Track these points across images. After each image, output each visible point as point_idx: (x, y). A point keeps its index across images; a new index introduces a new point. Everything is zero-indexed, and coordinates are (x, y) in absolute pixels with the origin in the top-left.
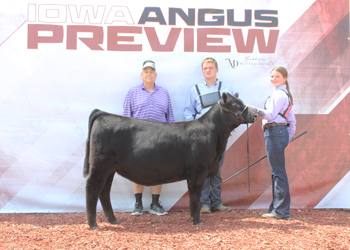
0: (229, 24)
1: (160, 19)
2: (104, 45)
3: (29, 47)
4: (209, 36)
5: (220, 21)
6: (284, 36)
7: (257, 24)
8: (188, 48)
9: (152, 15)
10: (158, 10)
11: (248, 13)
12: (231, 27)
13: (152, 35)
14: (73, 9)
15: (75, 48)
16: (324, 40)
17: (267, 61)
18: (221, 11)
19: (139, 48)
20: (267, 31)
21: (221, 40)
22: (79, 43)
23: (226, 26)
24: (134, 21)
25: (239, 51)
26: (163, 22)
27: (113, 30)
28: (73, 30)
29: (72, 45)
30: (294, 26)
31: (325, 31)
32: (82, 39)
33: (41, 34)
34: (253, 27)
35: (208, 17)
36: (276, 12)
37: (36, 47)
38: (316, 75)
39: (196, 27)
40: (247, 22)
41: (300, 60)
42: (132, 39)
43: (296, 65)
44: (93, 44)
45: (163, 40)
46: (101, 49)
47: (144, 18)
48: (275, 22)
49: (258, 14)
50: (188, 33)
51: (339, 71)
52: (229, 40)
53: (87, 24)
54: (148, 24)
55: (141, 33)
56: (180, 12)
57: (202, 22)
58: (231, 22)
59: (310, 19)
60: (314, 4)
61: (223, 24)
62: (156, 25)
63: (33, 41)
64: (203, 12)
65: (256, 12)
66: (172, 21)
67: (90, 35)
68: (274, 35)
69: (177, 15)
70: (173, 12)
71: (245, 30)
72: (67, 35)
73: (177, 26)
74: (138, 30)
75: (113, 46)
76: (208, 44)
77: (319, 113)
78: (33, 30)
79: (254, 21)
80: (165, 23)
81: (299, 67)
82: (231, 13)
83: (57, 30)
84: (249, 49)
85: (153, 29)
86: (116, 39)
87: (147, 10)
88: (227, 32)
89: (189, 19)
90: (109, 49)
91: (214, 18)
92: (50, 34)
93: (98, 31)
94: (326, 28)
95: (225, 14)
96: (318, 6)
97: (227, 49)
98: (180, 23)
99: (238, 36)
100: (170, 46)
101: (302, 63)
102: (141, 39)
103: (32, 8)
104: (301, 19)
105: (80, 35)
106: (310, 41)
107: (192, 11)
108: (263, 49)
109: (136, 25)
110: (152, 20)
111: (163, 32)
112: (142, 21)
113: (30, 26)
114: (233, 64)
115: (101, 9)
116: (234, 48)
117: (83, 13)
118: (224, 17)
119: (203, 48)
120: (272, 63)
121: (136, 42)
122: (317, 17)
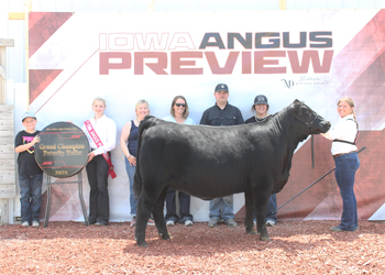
0: (285, 46)
1: (219, 44)
2: (168, 70)
3: (101, 73)
4: (265, 58)
5: (276, 44)
6: (339, 56)
7: (312, 46)
8: (246, 70)
9: (212, 40)
10: (217, 36)
11: (303, 35)
12: (287, 49)
13: (212, 59)
14: (139, 37)
15: (142, 73)
16: (378, 59)
17: (322, 81)
18: (278, 34)
19: (200, 71)
20: (321, 52)
21: (276, 62)
22: (146, 68)
23: (281, 48)
25: (295, 71)
26: (222, 47)
27: (176, 56)
28: (140, 56)
29: (139, 71)
30: (348, 46)
31: (379, 50)
32: (148, 65)
33: (111, 61)
34: (308, 48)
35: (266, 40)
36: (330, 33)
37: (107, 73)
38: (369, 93)
39: (254, 50)
40: (302, 44)
41: (354, 79)
42: (193, 63)
43: (350, 83)
44: (158, 69)
45: (222, 63)
46: (165, 73)
47: (204, 44)
48: (329, 43)
49: (313, 36)
50: (246, 57)
52: (284, 62)
53: (152, 50)
54: (208, 49)
55: (201, 57)
56: (238, 36)
57: (259, 45)
58: (287, 44)
59: (365, 38)
60: (368, 24)
61: (278, 46)
62: (215, 49)
63: (105, 68)
64: (259, 36)
65: (311, 34)
66: (231, 45)
67: (155, 60)
68: (329, 56)
69: (235, 40)
70: (231, 36)
71: (300, 52)
73: (235, 50)
74: (199, 55)
76: (265, 66)
77: (373, 129)
78: (104, 57)
79: (308, 42)
80: (224, 48)
81: (353, 85)
82: (286, 35)
83: (126, 56)
84: (304, 69)
85: (213, 53)
86: (179, 63)
87: (207, 36)
88: (282, 54)
89: (247, 43)
90: (173, 73)
91: (270, 41)
92: (119, 61)
93: (162, 56)
94: (380, 47)
95: (281, 37)
96: (373, 26)
97: (283, 70)
98: (238, 46)
99: (293, 57)
100: (229, 69)
101: (356, 81)
102: (202, 63)
103: (103, 36)
104: (356, 39)
105: (146, 60)
106: (365, 59)
107: (249, 35)
108: (318, 69)
109: (198, 50)
110: (212, 44)
111: (222, 56)
112: (202, 46)
113: (101, 54)
114: (289, 84)
115: (165, 36)
116: (289, 69)
117: (149, 41)
118: (280, 40)
119: (259, 70)
120: (326, 82)
121: (197, 66)
122: (371, 37)
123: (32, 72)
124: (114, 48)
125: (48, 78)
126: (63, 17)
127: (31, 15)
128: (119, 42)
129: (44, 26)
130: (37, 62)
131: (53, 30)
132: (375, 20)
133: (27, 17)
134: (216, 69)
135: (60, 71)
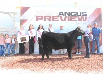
1: (63, 14)
2: (51, 20)
3: (36, 21)
4: (73, 18)
5: (75, 15)
6: (88, 18)
8: (68, 20)
9: (61, 14)
10: (62, 13)
11: (81, 13)
12: (77, 16)
13: (61, 18)
14: (45, 13)
15: (46, 21)
16: (96, 19)
18: (75, 13)
19: (58, 20)
20: (84, 17)
21: (75, 19)
22: (47, 20)
23: (76, 16)
24: (57, 15)
25: (79, 21)
26: (63, 15)
27: (53, 17)
28: (45, 17)
29: (45, 20)
30: (90, 16)
32: (47, 19)
33: (39, 18)
34: (82, 16)
35: (73, 14)
36: (86, 13)
37: (38, 21)
39: (70, 16)
40: (81, 15)
41: (91, 23)
42: (57, 19)
44: (49, 20)
45: (63, 19)
47: (60, 14)
48: (86, 15)
49: (83, 13)
50: (69, 17)
51: (99, 25)
52: (77, 19)
53: (48, 16)
54: (60, 16)
56: (67, 13)
58: (77, 15)
59: (93, 14)
62: (62, 16)
63: (37, 19)
64: (71, 13)
66: (65, 15)
67: (49, 18)
68: (86, 18)
70: (65, 13)
71: (80, 17)
72: (44, 18)
74: (58, 17)
75: (53, 20)
78: (37, 17)
79: (82, 15)
82: (77, 13)
83: (42, 17)
84: (81, 20)
87: (60, 13)
88: (76, 17)
92: (41, 18)
93: (50, 17)
94: (97, 16)
95: (76, 13)
97: (76, 21)
98: (67, 15)
99: (79, 18)
100: (65, 20)
102: (59, 19)
103: (37, 12)
104: (92, 14)
105: (47, 18)
106: (93, 19)
107: (69, 13)
108: (84, 21)
111: (63, 17)
112: (59, 15)
113: (37, 16)
114: (78, 24)
115: (51, 13)
116: (78, 20)
117: (47, 13)
118: (76, 14)
119: (71, 20)
120: (86, 23)
121: (58, 19)
122: (95, 14)
123: (21, 20)
124: (39, 15)
125: (25, 21)
126: (28, 8)
127: (21, 7)
128: (41, 14)
129: (24, 10)
130: (22, 18)
131: (26, 11)
132: (95, 10)
133: (20, 8)
134: (62, 20)
135: (28, 20)
